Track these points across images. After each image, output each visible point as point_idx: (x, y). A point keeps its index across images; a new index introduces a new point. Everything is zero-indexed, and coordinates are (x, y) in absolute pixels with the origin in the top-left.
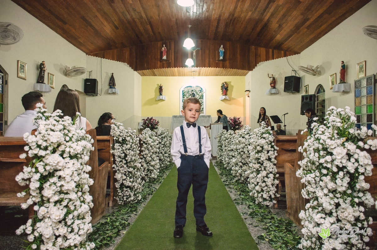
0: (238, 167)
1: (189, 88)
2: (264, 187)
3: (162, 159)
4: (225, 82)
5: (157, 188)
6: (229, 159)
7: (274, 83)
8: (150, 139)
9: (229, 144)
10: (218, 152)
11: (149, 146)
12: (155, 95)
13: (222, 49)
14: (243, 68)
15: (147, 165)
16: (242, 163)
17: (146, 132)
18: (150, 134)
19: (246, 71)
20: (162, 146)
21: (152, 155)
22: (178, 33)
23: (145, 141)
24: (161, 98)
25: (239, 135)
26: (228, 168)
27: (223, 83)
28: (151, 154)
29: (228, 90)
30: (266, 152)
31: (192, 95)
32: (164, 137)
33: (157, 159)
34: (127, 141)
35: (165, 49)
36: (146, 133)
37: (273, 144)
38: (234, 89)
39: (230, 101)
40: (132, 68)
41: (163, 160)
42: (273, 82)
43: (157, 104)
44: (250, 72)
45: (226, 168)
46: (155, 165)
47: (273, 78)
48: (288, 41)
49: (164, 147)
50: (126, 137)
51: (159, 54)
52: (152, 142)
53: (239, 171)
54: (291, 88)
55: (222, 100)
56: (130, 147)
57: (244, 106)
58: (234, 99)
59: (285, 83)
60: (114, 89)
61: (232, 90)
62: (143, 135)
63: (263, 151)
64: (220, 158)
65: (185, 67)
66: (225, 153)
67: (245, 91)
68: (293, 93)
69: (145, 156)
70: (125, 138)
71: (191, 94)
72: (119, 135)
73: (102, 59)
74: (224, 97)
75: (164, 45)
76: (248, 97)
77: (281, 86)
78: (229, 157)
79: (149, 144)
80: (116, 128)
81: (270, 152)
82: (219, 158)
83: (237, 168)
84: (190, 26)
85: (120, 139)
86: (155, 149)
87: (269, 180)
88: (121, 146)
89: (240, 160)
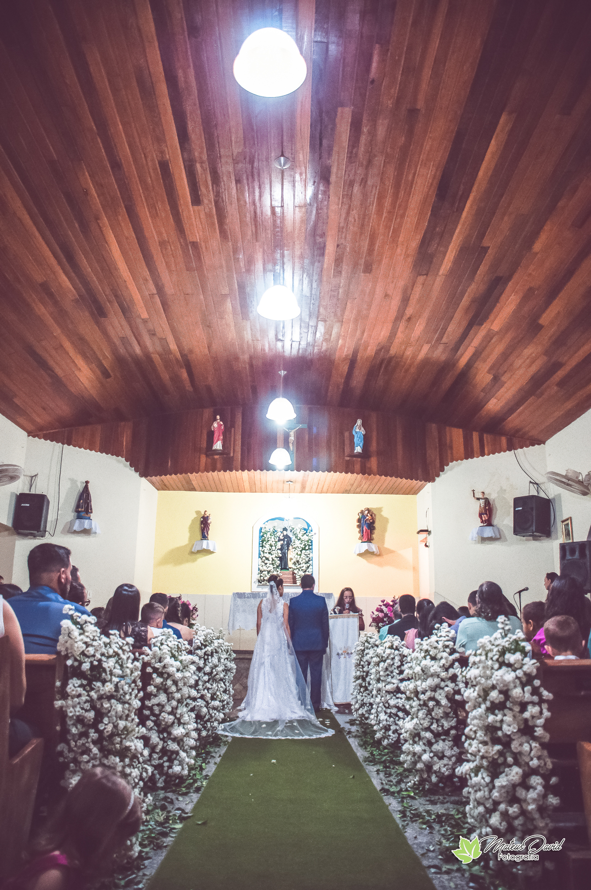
0: (421, 743)
1: (276, 523)
2: (516, 818)
3: (203, 714)
4: (369, 510)
5: (189, 808)
6: (390, 716)
7: (487, 512)
8: (171, 661)
9: (388, 675)
10: (355, 693)
11: (169, 682)
12: (190, 539)
13: (359, 430)
14: (411, 475)
15: (161, 736)
16: (432, 732)
17: (163, 641)
18: (173, 646)
19: (420, 483)
20: (206, 678)
21: (177, 708)
22: (255, 390)
23: (158, 665)
24: (205, 546)
25: (421, 650)
26: (385, 742)
27: (362, 512)
28: (174, 703)
29: (374, 528)
30: (517, 709)
31: (283, 540)
32: (212, 653)
33: (189, 718)
34: (104, 670)
35: (220, 426)
36: (162, 644)
37: (537, 683)
38: (390, 527)
39: (379, 555)
40: (136, 471)
41: (207, 717)
42: (486, 510)
43: (194, 560)
44: (429, 486)
45: (379, 741)
46: (185, 736)
47: (486, 501)
48: (515, 414)
49: (209, 680)
50: (104, 659)
51: (205, 436)
52: (178, 670)
53: (426, 757)
54: (531, 525)
55: (360, 555)
56: (114, 689)
57: (415, 569)
58: (391, 552)
59: (515, 512)
60: (86, 521)
61: (384, 530)
62: (154, 649)
63: (508, 704)
64: (360, 712)
65: (268, 470)
66: (378, 700)
67: (418, 533)
68: (535, 538)
69: (156, 710)
70: (100, 661)
71: (282, 538)
72: (83, 653)
73: (66, 446)
74: (365, 546)
75: (218, 417)
76: (426, 546)
77: (505, 519)
78: (388, 711)
79: (169, 675)
80: (76, 632)
81: (530, 707)
82: (357, 710)
83: (418, 748)
84: (283, 373)
85: (86, 666)
86: (186, 691)
87: (532, 795)
88: (88, 688)
89: (426, 724)
